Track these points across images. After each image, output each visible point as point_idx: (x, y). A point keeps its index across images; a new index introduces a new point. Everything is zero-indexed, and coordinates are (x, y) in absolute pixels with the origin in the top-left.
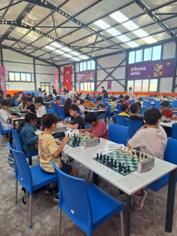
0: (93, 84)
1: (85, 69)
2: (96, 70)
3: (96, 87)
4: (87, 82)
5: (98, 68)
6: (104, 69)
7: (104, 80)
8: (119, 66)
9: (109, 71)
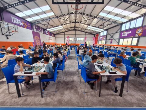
0: (105, 41)
1: (103, 35)
2: (107, 35)
3: (106, 42)
4: (103, 40)
5: (108, 34)
6: (110, 34)
7: (109, 39)
8: (116, 32)
9: (112, 35)
